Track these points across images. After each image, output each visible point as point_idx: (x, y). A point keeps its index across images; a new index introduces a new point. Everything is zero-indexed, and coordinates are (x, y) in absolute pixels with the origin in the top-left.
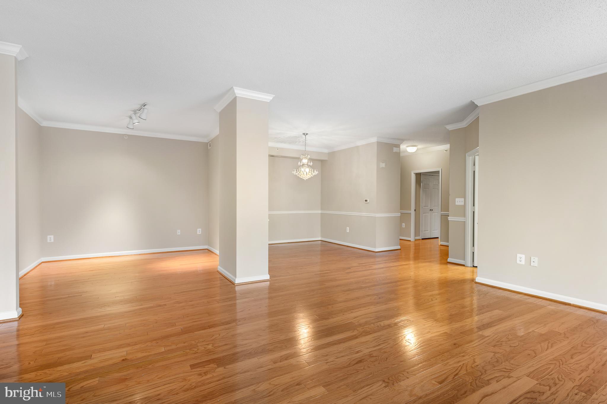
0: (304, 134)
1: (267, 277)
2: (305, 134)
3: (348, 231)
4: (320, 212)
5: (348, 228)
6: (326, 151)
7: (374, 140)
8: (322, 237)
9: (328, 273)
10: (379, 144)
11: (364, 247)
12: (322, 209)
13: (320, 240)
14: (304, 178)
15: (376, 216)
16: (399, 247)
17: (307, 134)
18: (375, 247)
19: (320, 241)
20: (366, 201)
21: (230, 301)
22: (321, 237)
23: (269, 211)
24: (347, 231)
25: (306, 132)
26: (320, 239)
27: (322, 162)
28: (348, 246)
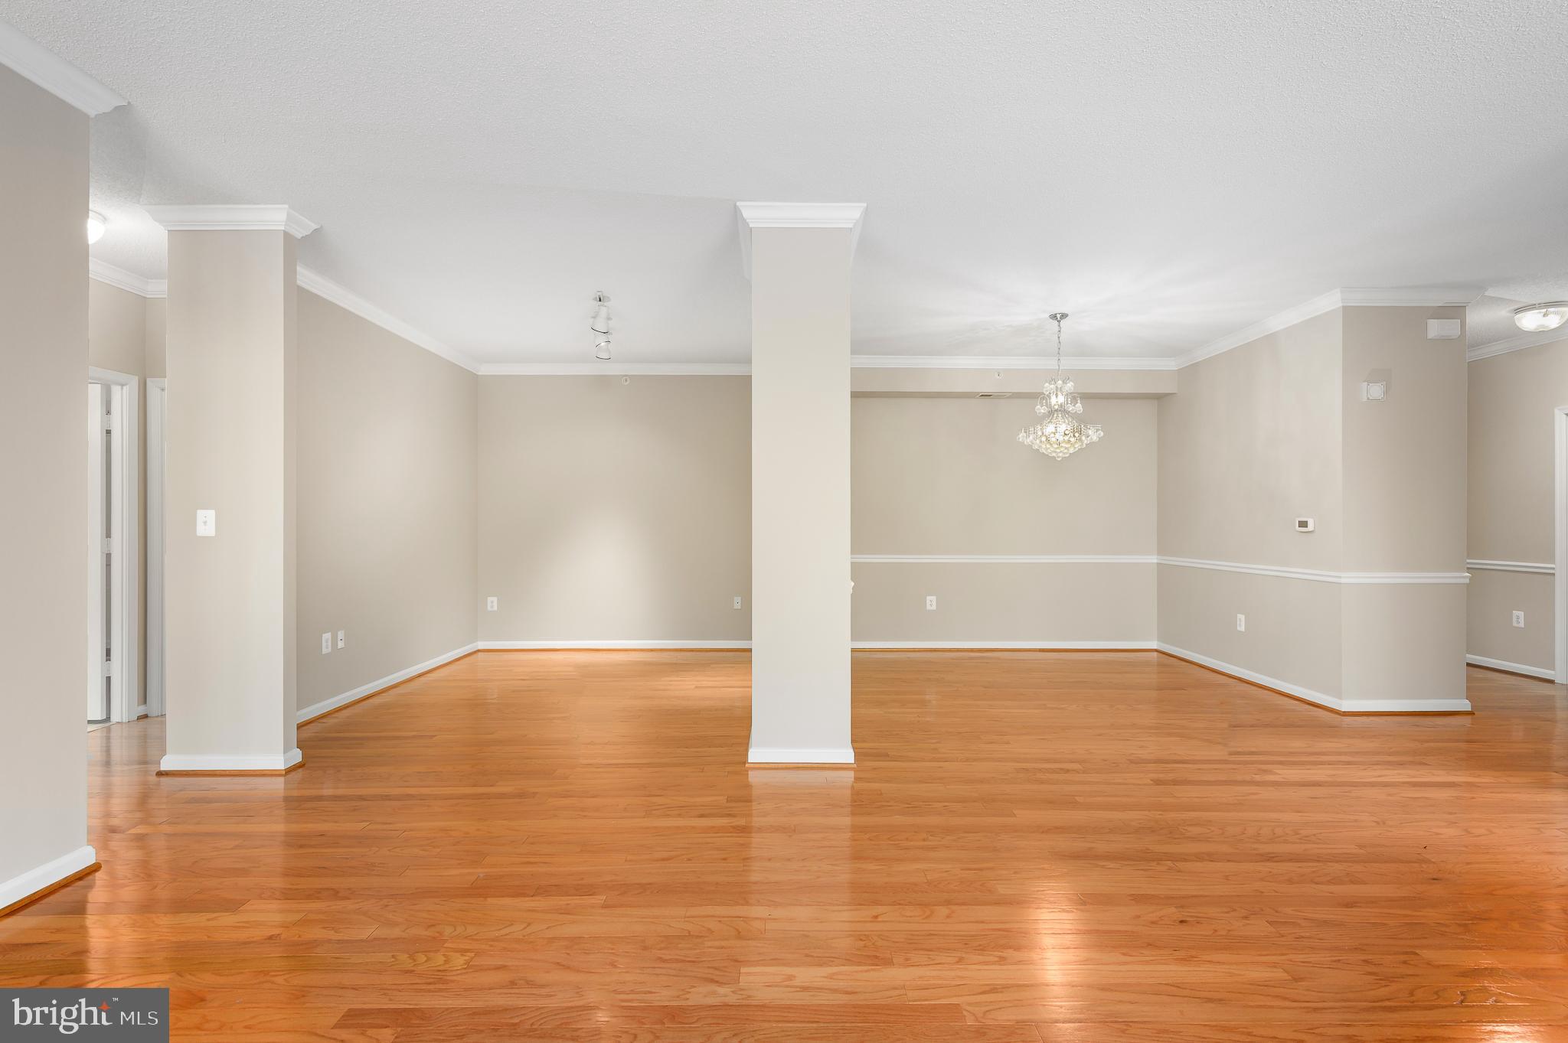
0: (1054, 317)
1: (847, 756)
2: (1058, 316)
3: (1242, 628)
4: (1154, 559)
5: (1241, 617)
6: (1172, 364)
7: (1331, 302)
8: (1160, 639)
9: (1068, 771)
10: (1352, 315)
11: (1295, 687)
12: (1161, 551)
13: (1156, 651)
14: (1054, 454)
15: (1343, 581)
16: (1465, 705)
17: (1064, 316)
18: (1339, 695)
19: (1155, 654)
20: (1303, 524)
21: (679, 815)
22: (1158, 641)
23: (852, 553)
24: (1238, 628)
25: (1059, 310)
26: (1154, 645)
27: (1159, 398)
28: (1240, 679)
